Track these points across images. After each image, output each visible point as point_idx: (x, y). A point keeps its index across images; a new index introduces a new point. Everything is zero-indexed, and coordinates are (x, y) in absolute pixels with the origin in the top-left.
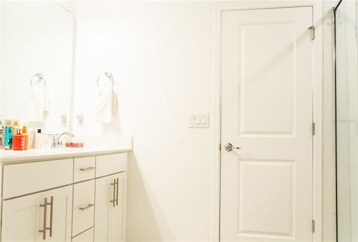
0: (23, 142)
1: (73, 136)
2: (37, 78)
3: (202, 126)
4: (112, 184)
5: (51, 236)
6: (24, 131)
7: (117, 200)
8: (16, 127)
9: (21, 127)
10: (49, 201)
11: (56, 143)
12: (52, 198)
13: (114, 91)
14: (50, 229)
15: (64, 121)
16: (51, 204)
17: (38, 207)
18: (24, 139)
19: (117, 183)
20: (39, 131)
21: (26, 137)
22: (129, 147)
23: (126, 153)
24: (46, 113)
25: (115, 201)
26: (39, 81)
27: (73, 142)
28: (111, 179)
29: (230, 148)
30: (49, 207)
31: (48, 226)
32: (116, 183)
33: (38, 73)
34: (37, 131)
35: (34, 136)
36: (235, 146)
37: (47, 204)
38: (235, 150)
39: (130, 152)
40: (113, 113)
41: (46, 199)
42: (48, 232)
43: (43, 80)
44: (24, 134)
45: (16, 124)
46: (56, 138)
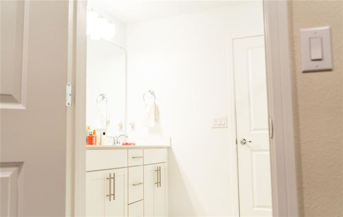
0: (94, 140)
1: (127, 137)
2: (101, 97)
3: (222, 126)
4: (156, 171)
5: (114, 199)
6: (94, 133)
7: (160, 183)
8: (89, 131)
9: (92, 131)
10: (112, 176)
11: (116, 142)
12: (114, 174)
13: (156, 104)
14: (114, 195)
15: (121, 127)
16: (114, 178)
17: (106, 179)
18: (94, 138)
19: (160, 170)
20: (104, 134)
21: (96, 137)
22: (169, 145)
23: (166, 149)
24: (108, 122)
25: (158, 183)
26: (103, 99)
27: (127, 142)
28: (155, 167)
29: (244, 142)
30: (112, 180)
31: (112, 193)
32: (158, 170)
33: (102, 94)
34: (102, 134)
35: (101, 137)
36: (247, 140)
37: (111, 178)
38: (248, 143)
39: (169, 148)
40: (155, 120)
41: (110, 174)
42: (112, 196)
43: (105, 98)
44: (94, 135)
45: (89, 128)
46: (115, 139)
